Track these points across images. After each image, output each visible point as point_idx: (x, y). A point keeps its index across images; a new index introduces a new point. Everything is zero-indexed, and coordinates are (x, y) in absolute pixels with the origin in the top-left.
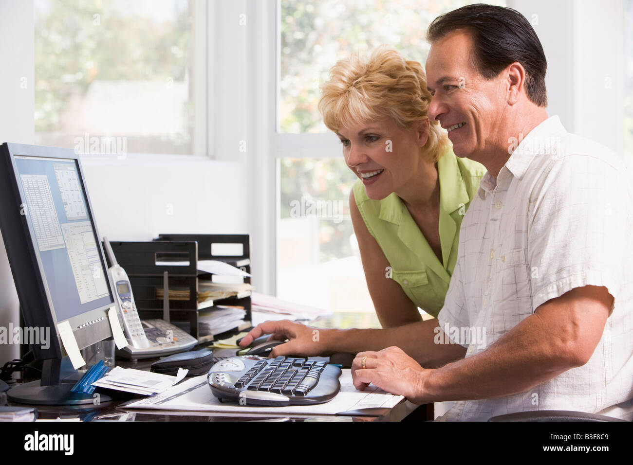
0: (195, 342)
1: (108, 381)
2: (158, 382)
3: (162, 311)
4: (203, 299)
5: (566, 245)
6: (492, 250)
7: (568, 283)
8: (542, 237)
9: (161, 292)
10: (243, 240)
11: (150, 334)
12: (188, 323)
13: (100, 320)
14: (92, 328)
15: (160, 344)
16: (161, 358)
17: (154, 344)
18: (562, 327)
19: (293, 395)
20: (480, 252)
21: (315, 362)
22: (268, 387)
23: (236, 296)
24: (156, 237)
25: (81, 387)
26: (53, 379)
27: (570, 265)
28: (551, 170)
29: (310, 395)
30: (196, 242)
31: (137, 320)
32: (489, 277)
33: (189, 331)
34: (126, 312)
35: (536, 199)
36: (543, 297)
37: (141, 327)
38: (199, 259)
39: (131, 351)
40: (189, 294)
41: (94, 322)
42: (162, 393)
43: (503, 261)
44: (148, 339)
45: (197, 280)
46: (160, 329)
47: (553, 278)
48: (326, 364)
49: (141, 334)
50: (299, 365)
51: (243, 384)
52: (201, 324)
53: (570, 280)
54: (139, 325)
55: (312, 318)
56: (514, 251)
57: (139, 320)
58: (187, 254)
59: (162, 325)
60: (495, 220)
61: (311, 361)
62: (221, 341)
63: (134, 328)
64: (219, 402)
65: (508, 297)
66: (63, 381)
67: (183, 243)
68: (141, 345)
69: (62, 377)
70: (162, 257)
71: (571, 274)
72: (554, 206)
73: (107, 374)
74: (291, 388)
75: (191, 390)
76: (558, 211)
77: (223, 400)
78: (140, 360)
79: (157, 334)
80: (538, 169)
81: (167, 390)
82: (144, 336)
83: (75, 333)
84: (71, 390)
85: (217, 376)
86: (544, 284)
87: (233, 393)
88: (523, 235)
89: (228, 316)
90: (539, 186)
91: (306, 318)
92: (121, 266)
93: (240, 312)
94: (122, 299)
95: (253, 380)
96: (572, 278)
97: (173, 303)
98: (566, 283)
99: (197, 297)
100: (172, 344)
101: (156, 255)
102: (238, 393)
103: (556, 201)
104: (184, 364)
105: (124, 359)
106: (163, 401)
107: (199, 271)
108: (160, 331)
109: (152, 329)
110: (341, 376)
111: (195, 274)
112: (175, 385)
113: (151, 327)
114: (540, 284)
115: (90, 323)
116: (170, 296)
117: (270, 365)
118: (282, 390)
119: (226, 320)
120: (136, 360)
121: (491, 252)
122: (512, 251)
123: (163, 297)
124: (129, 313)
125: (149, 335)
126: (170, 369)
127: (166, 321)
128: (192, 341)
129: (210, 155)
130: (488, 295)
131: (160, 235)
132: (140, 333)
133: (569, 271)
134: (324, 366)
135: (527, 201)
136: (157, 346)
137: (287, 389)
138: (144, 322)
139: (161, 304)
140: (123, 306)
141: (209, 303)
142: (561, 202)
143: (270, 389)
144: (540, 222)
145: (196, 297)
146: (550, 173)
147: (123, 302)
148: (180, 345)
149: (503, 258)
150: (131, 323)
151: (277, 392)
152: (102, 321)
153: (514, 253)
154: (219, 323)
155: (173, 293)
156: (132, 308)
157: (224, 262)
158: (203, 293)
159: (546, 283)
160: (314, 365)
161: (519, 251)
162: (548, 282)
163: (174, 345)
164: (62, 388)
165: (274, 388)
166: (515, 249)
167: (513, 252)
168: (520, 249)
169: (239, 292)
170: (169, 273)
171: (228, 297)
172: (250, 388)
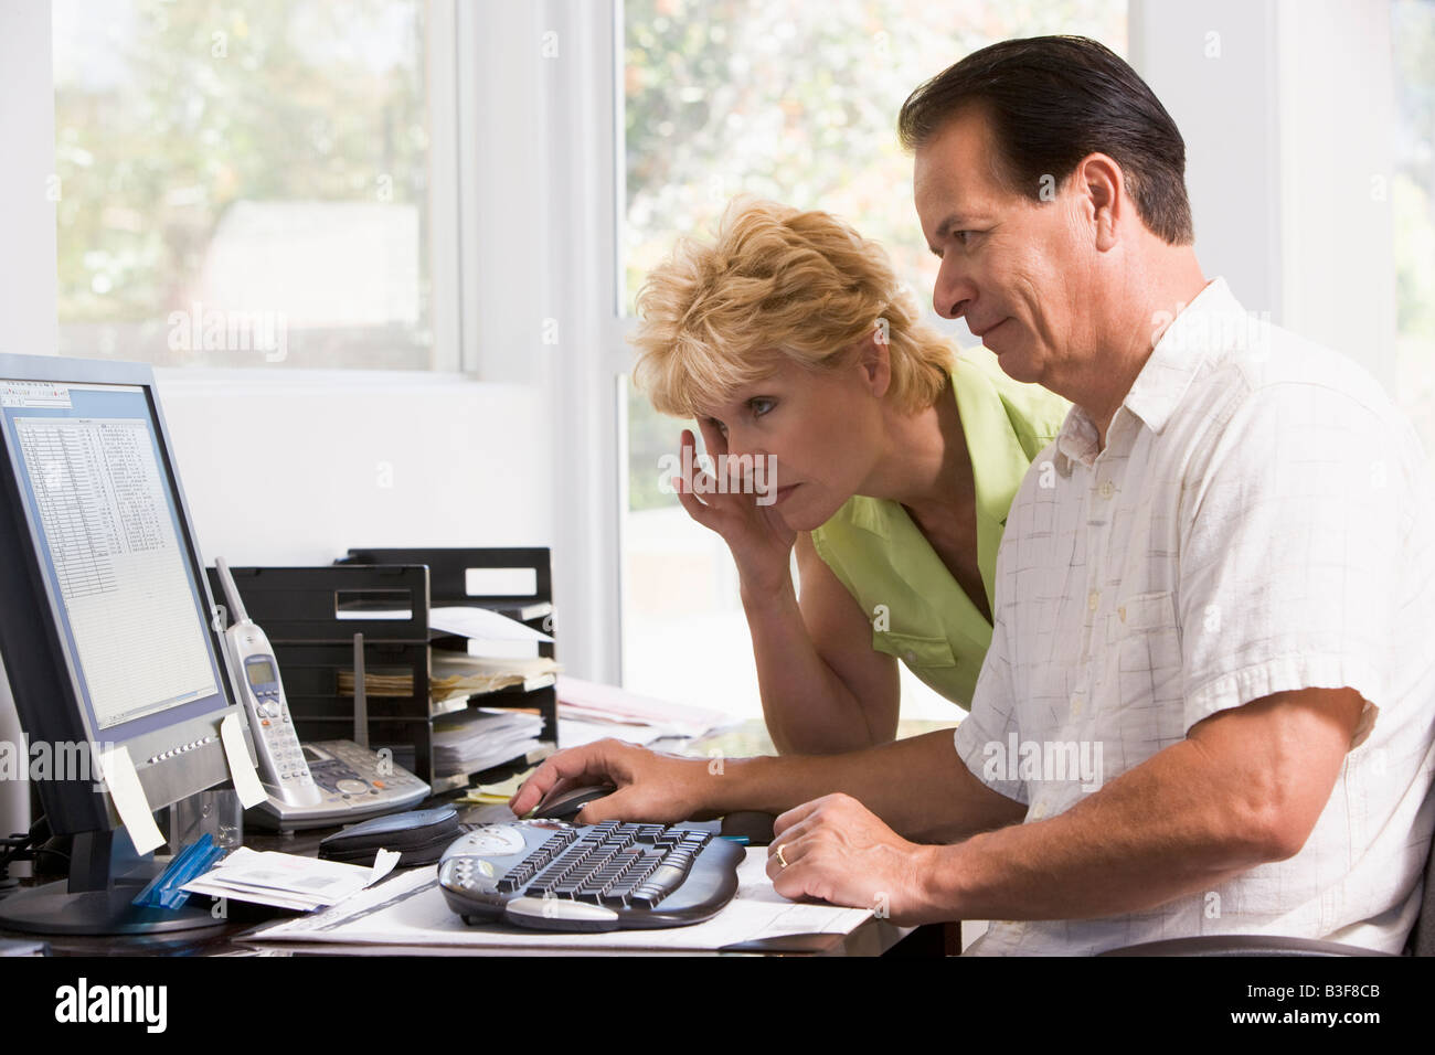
0: (425, 789)
1: (219, 880)
2: (330, 881)
3: (352, 722)
4: (444, 693)
5: (1262, 589)
6: (1093, 591)
7: (1265, 676)
8: (1209, 568)
9: (349, 678)
10: (537, 559)
11: (323, 774)
12: (411, 747)
13: (200, 743)
14: (182, 762)
15: (346, 797)
16: (345, 826)
17: (332, 796)
18: (1251, 775)
19: (627, 908)
20: (1063, 597)
21: (686, 833)
22: (571, 890)
23: (522, 686)
24: (343, 555)
25: (155, 895)
26: (97, 877)
27: (1270, 636)
28: (1232, 416)
29: (664, 905)
30: (426, 567)
31: (292, 742)
32: (1086, 652)
33: (413, 766)
34: (266, 724)
35: (1199, 483)
36: (1205, 703)
37: (303, 758)
38: (433, 606)
39: (279, 812)
40: (411, 682)
41: (186, 748)
42: (337, 905)
43: (1123, 620)
44: (318, 784)
45: (429, 650)
46: (346, 761)
47: (1229, 662)
48: (710, 837)
49: (303, 774)
50: (649, 840)
51: (516, 883)
52: (438, 749)
53: (1269, 670)
54: (296, 754)
55: (696, 733)
56: (1148, 596)
57: (298, 743)
58: (408, 593)
59: (352, 753)
60: (1098, 524)
61: (677, 830)
62: (484, 788)
63: (285, 761)
64: (464, 924)
65: (1134, 700)
66: (118, 881)
67: (398, 568)
68: (301, 797)
69: (114, 873)
70: (348, 601)
71: (1271, 656)
72: (1238, 499)
73: (217, 863)
74: (622, 892)
75: (403, 897)
76: (1247, 510)
77: (471, 919)
78: (300, 833)
79: (340, 773)
80: (1202, 413)
81: (350, 898)
82: (309, 779)
83: (141, 774)
84: (134, 902)
85: (459, 867)
86: (1207, 675)
87: (493, 903)
88: (1169, 561)
89: (504, 731)
90: (1204, 453)
91: (682, 732)
92: (255, 622)
93: (532, 721)
94: (258, 697)
95: (540, 873)
96: (1273, 665)
97: (374, 705)
98: (1259, 676)
99: (430, 689)
100: (371, 795)
101: (336, 595)
102: (504, 904)
103: (1241, 488)
104: (391, 841)
105: (264, 830)
106: (338, 924)
107: (434, 631)
108: (347, 766)
109: (328, 762)
110: (743, 864)
111: (425, 637)
112: (369, 888)
113: (325, 757)
114: (1199, 673)
115: (178, 751)
116: (369, 689)
117: (583, 841)
118: (602, 895)
119: (498, 739)
120: (292, 832)
121: (1091, 594)
122: (1141, 597)
123: (352, 689)
124: (274, 728)
125: (321, 776)
126: (358, 852)
127: (362, 745)
128: (419, 787)
129: (468, 370)
130: (1085, 692)
131: (350, 552)
132: (298, 771)
133: (1266, 648)
134: (705, 842)
135: (1179, 485)
136: (337, 800)
137: (613, 893)
138: (310, 748)
139: (348, 705)
140: (261, 713)
141: (457, 703)
142: (1253, 491)
143: (575, 893)
144: (1204, 534)
145: (427, 689)
146: (1232, 423)
147: (261, 703)
148: (390, 797)
149: (1122, 612)
150: (280, 750)
151: (591, 899)
152: (206, 747)
153: (1147, 603)
154: (479, 746)
155: (376, 680)
156: (280, 717)
157: (491, 610)
158: (442, 681)
159: (1213, 673)
160: (683, 839)
161: (1161, 598)
162: (1217, 671)
163: (376, 799)
164: (114, 897)
165: (584, 892)
166: (1150, 592)
167: (1144, 600)
168: (1164, 594)
169: (527, 677)
170: (365, 637)
171: (500, 688)
172: (531, 893)
